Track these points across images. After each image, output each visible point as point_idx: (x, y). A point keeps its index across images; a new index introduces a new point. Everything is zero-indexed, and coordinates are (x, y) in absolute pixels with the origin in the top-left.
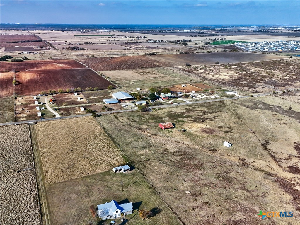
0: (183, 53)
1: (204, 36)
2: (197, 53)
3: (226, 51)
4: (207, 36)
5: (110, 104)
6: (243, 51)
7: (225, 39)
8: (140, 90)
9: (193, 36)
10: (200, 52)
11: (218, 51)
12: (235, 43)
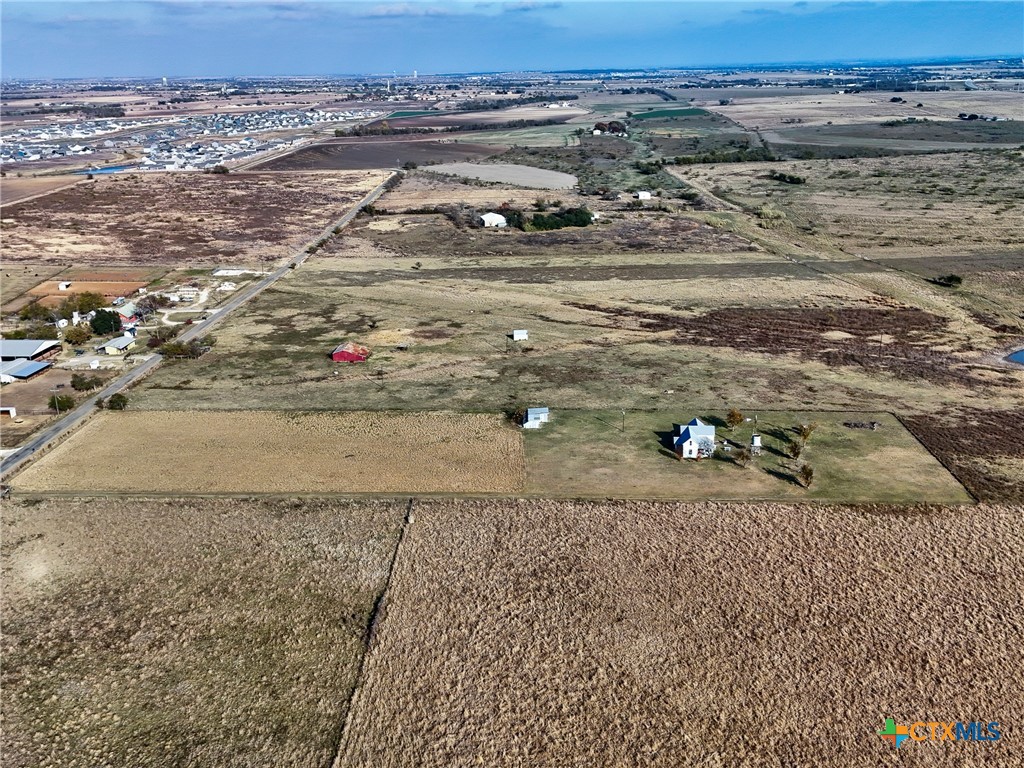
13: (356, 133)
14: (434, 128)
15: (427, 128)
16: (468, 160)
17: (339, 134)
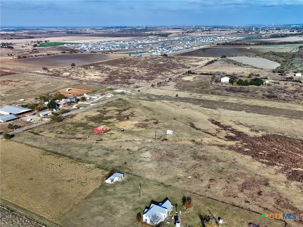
0: (22, 57)
1: (21, 39)
2: (36, 56)
3: (65, 53)
4: (25, 38)
5: (7, 121)
6: (82, 52)
7: (48, 41)
8: (24, 100)
9: (8, 39)
10: (39, 56)
11: (57, 54)
12: (65, 45)
13: (224, 44)
14: (251, 43)
15: (248, 43)
16: (247, 56)
17: (218, 44)
